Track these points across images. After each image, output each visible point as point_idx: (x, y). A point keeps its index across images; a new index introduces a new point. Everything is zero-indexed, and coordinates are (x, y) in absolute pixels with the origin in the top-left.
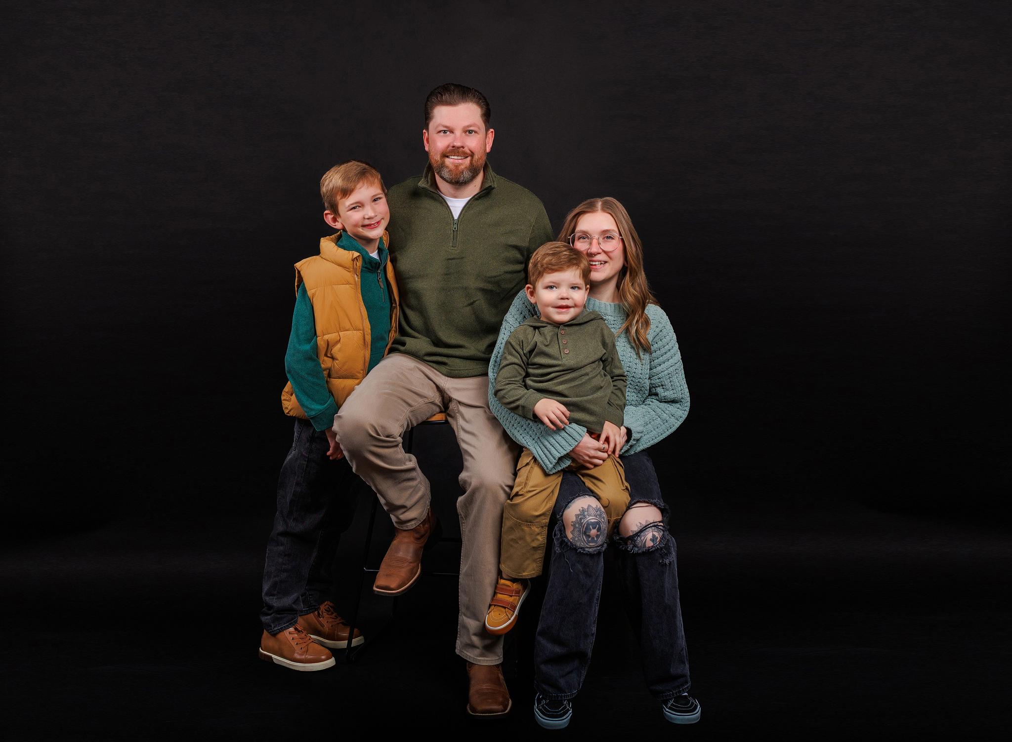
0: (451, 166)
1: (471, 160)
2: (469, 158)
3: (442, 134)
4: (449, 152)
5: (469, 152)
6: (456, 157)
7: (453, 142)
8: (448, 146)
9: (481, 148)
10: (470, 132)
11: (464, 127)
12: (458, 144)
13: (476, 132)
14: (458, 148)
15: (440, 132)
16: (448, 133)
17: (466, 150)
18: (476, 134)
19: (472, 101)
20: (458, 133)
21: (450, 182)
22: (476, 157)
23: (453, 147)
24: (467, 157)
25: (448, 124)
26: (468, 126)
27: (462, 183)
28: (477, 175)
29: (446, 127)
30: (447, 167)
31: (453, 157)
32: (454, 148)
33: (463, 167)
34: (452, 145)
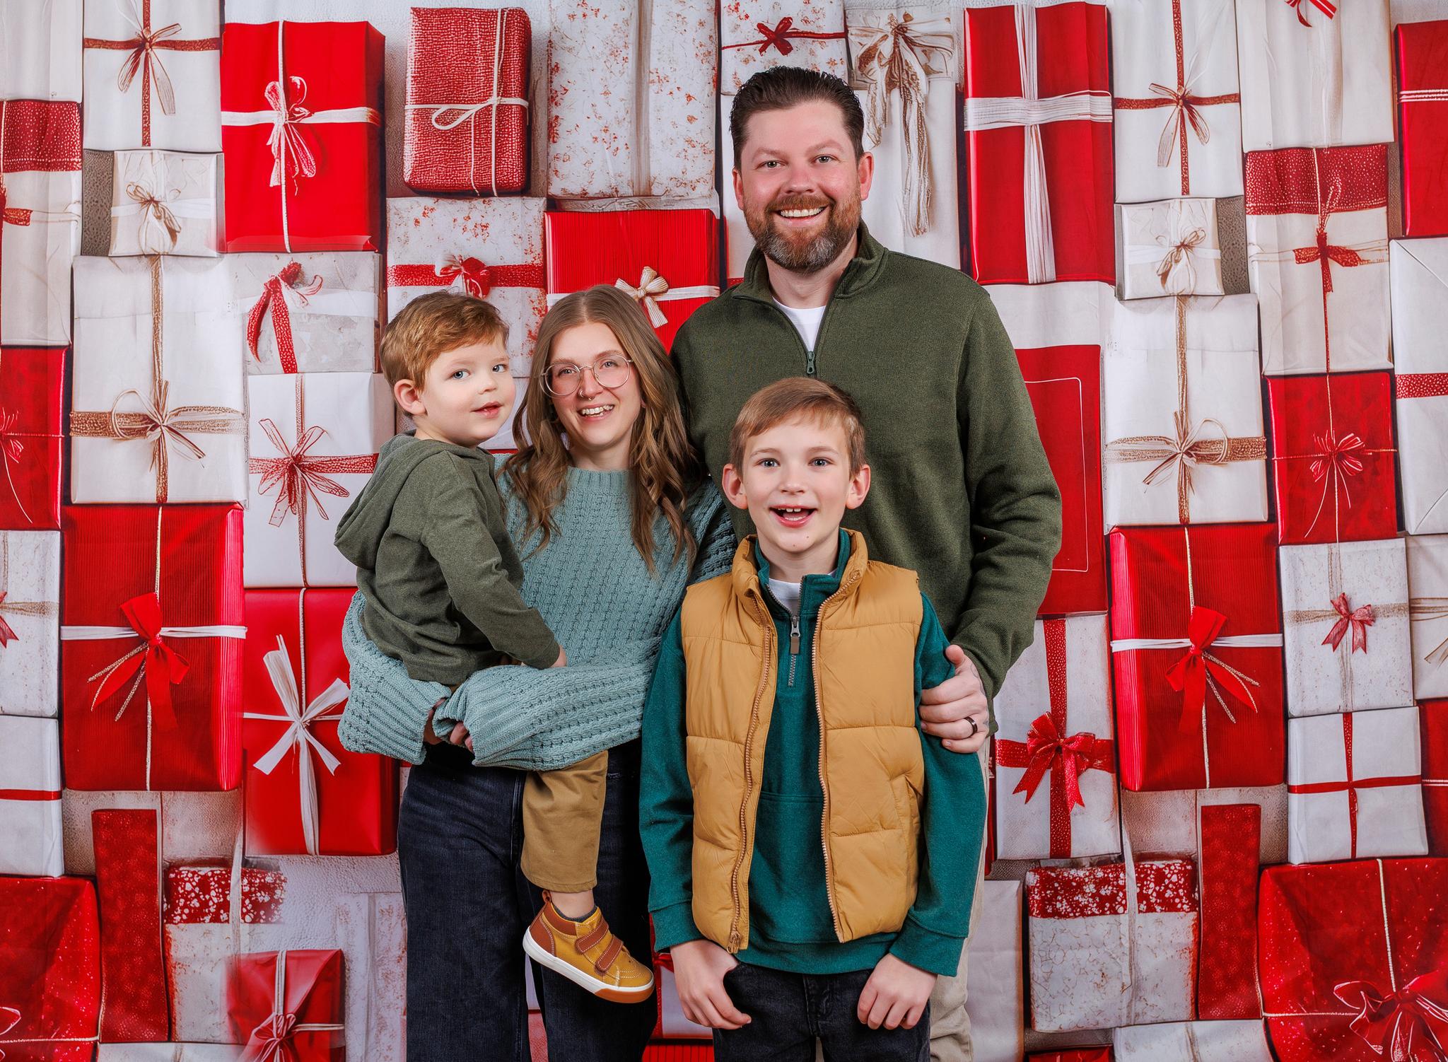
0: (789, 235)
1: (831, 214)
2: (826, 212)
3: (766, 169)
4: (781, 203)
5: (823, 197)
6: (797, 213)
7: (788, 183)
8: (778, 192)
9: (848, 187)
10: (824, 159)
11: (810, 150)
12: (800, 185)
13: (835, 158)
14: (799, 193)
15: (762, 165)
16: (778, 165)
17: (817, 194)
18: (836, 162)
19: (822, 96)
20: (801, 162)
21: (790, 267)
22: (841, 207)
23: (789, 192)
24: (824, 208)
25: (775, 147)
26: (819, 147)
27: (815, 266)
28: (845, 245)
29: (773, 153)
30: (781, 236)
31: (791, 214)
32: (792, 194)
33: (812, 233)
34: (787, 188)
